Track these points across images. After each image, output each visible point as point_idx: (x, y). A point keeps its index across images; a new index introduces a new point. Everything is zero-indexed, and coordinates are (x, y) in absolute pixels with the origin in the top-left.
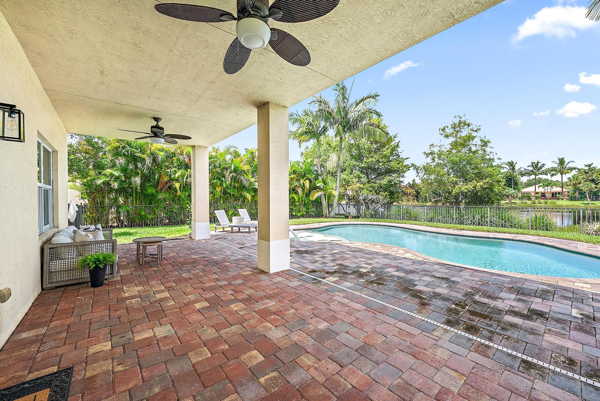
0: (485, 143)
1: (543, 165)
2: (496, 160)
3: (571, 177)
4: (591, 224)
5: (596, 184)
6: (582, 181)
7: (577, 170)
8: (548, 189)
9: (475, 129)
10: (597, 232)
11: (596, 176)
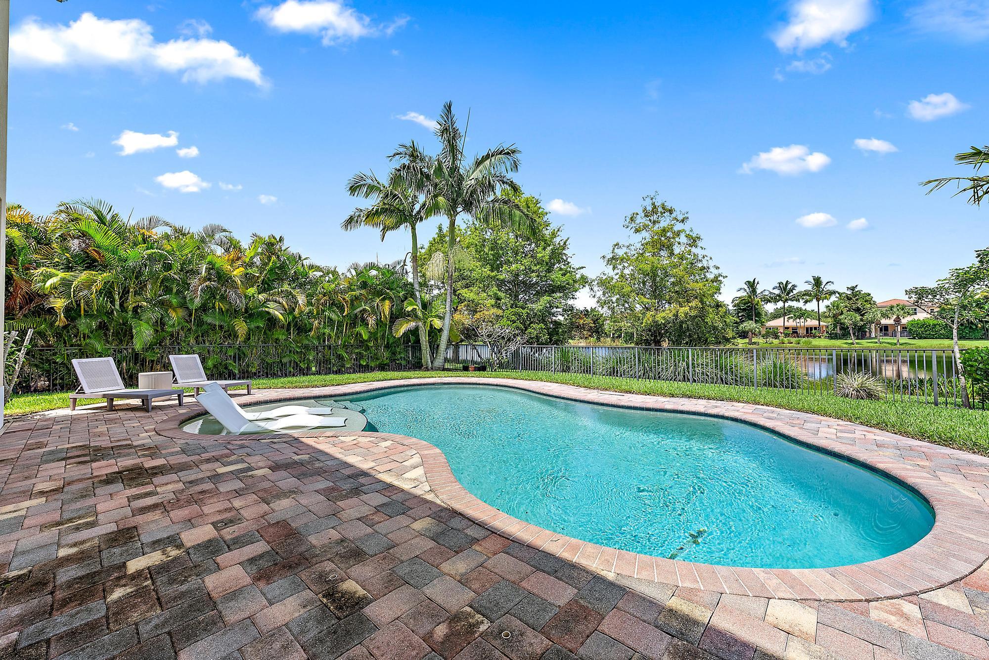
0: (694, 241)
1: (794, 286)
2: (712, 269)
3: (830, 305)
4: (849, 377)
5: (861, 315)
6: (845, 311)
7: (837, 295)
8: (801, 323)
9: (680, 218)
10: (860, 392)
11: (862, 304)
